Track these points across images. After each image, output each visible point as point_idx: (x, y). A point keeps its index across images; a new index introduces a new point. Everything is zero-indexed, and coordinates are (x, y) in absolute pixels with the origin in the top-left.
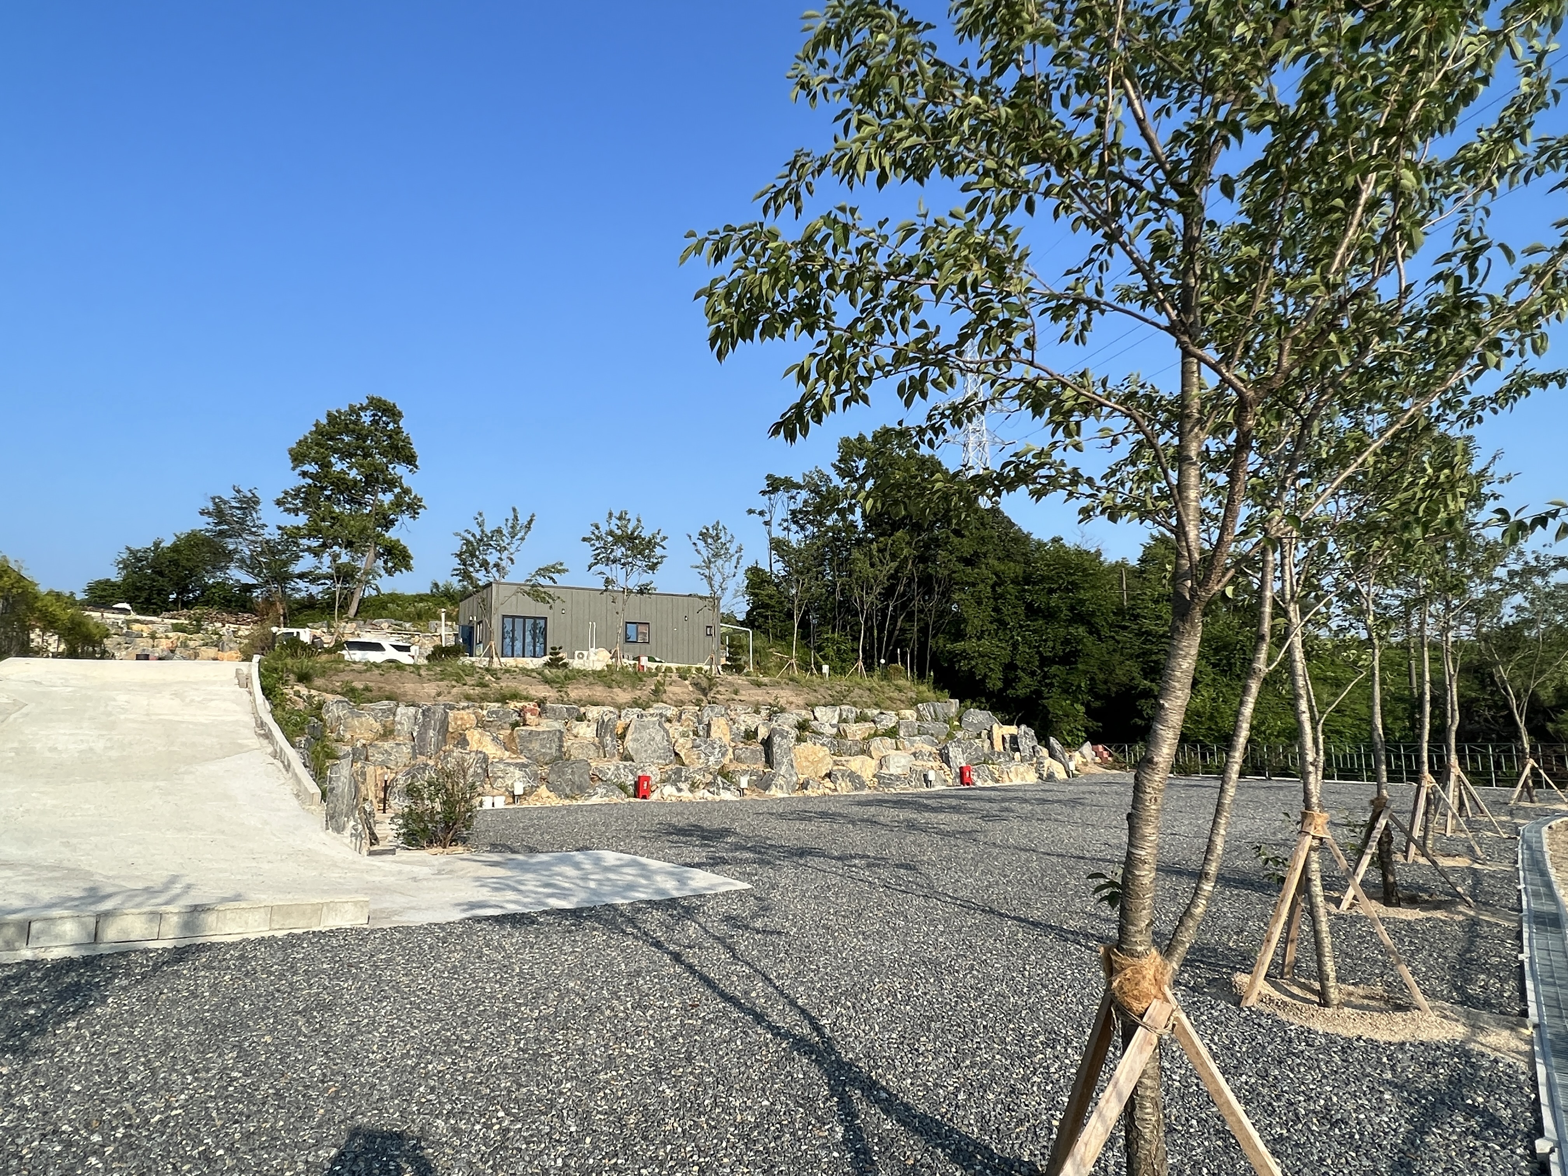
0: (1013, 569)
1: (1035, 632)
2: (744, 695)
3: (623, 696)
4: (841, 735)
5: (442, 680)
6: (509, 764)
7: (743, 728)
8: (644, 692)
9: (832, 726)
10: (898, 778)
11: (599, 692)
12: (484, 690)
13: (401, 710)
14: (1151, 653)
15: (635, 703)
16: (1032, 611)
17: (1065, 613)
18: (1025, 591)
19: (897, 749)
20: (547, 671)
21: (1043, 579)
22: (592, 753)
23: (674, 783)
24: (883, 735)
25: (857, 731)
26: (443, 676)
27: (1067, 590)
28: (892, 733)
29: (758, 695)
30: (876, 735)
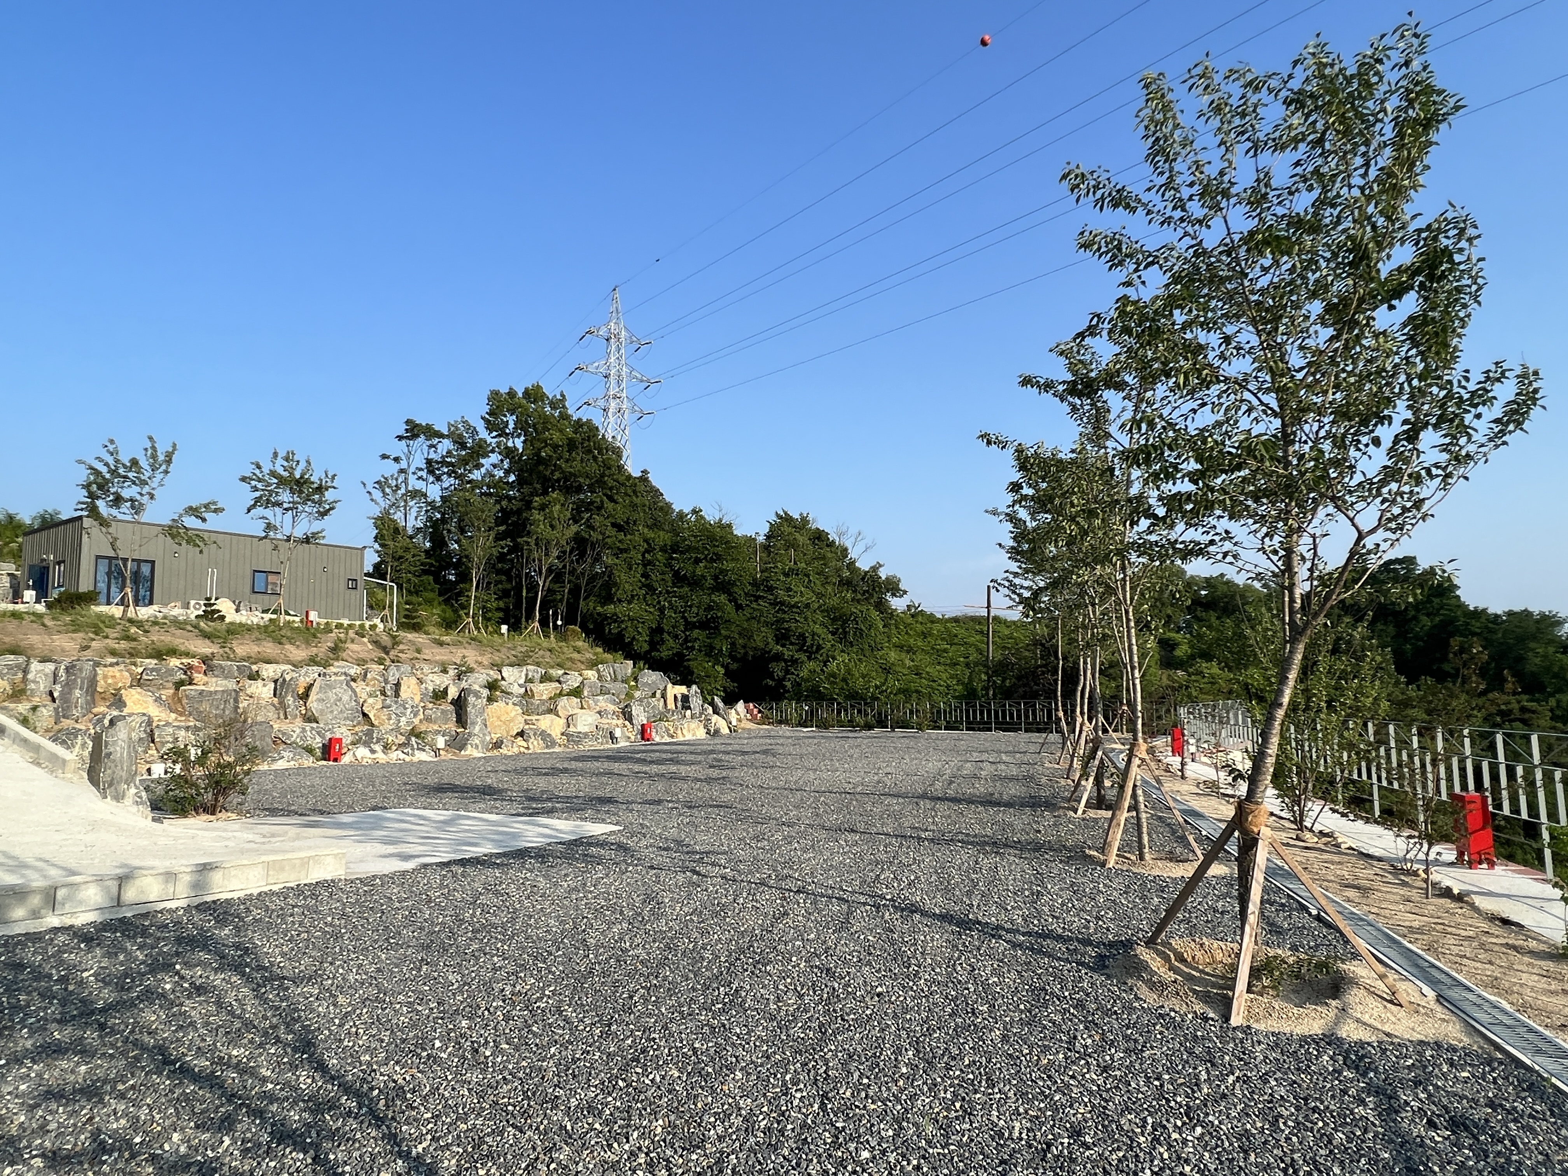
0: (663, 537)
1: (681, 597)
2: (427, 654)
3: (299, 653)
4: (528, 695)
5: (74, 631)
6: (179, 728)
7: (431, 688)
8: (321, 650)
9: (520, 686)
10: (586, 735)
11: (269, 648)
12: (133, 644)
13: (35, 666)
14: (784, 621)
15: (313, 661)
16: (679, 579)
17: (710, 581)
18: (672, 558)
19: (582, 708)
20: (202, 624)
21: (689, 549)
22: (272, 715)
23: (367, 744)
24: (568, 695)
25: (544, 691)
26: (76, 627)
27: (712, 560)
28: (576, 692)
29: (441, 654)
30: (561, 694)
